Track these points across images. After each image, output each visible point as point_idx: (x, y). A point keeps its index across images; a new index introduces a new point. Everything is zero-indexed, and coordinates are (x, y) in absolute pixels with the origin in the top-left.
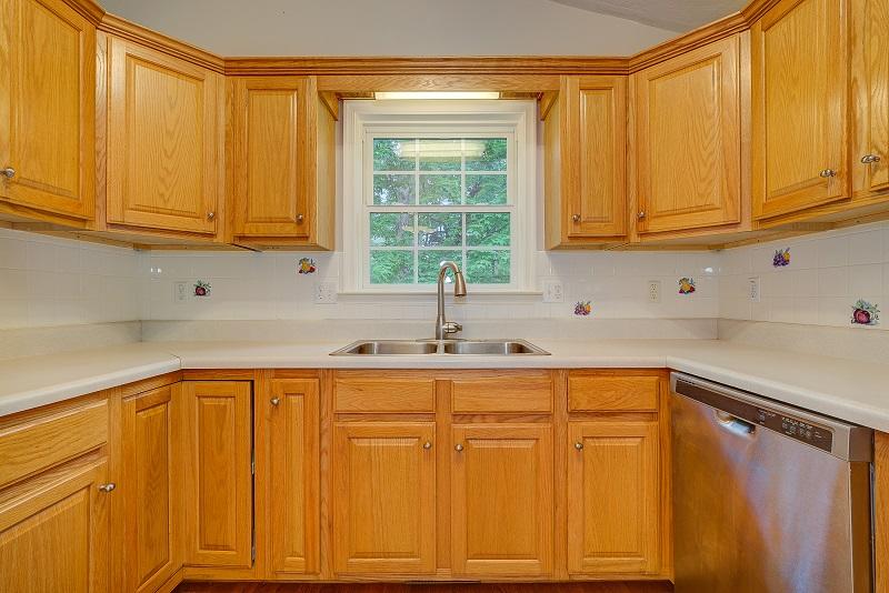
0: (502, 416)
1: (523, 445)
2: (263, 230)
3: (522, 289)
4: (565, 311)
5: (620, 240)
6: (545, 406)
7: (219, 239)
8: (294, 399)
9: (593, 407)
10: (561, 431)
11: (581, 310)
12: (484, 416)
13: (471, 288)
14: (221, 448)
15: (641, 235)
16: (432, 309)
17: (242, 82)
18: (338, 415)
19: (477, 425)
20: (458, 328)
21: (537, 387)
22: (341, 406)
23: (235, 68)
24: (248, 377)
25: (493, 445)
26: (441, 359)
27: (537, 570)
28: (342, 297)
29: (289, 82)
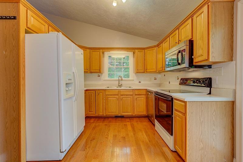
0: (127, 95)
1: (129, 99)
2: (95, 71)
3: (131, 79)
4: (137, 82)
5: (144, 72)
6: (132, 94)
7: (88, 72)
8: (101, 93)
9: (138, 94)
10: (134, 97)
11: (140, 82)
12: (124, 95)
13: (123, 79)
14: (91, 99)
15: (146, 72)
16: (118, 82)
17: (91, 50)
18: (106, 95)
19: (124, 96)
20: (121, 85)
21: (131, 91)
22: (107, 94)
23: (90, 48)
24: (95, 90)
25: (125, 99)
26: (119, 88)
27: (131, 114)
28: (104, 80)
29: (98, 50)
